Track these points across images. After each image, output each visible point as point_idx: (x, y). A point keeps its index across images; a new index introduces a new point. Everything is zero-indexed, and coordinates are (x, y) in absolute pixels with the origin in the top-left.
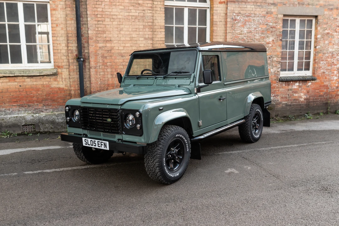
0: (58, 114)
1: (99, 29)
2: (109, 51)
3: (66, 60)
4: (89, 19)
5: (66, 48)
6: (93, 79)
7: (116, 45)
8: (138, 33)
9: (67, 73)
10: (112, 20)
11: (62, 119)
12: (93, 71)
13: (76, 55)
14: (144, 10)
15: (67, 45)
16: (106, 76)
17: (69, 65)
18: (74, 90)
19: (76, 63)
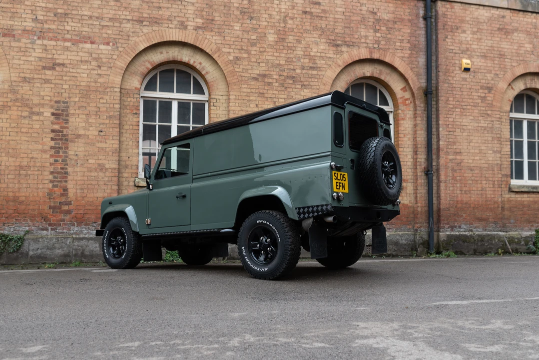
0: (402, 234)
1: (450, 140)
2: (459, 164)
3: (411, 174)
4: (441, 129)
5: (412, 160)
6: (442, 195)
7: (465, 157)
8: (486, 145)
9: (412, 188)
10: (462, 131)
11: (406, 240)
12: (442, 185)
13: (424, 168)
14: (492, 121)
15: (413, 157)
16: (455, 192)
17: (417, 179)
18: (421, 207)
19: (424, 177)
